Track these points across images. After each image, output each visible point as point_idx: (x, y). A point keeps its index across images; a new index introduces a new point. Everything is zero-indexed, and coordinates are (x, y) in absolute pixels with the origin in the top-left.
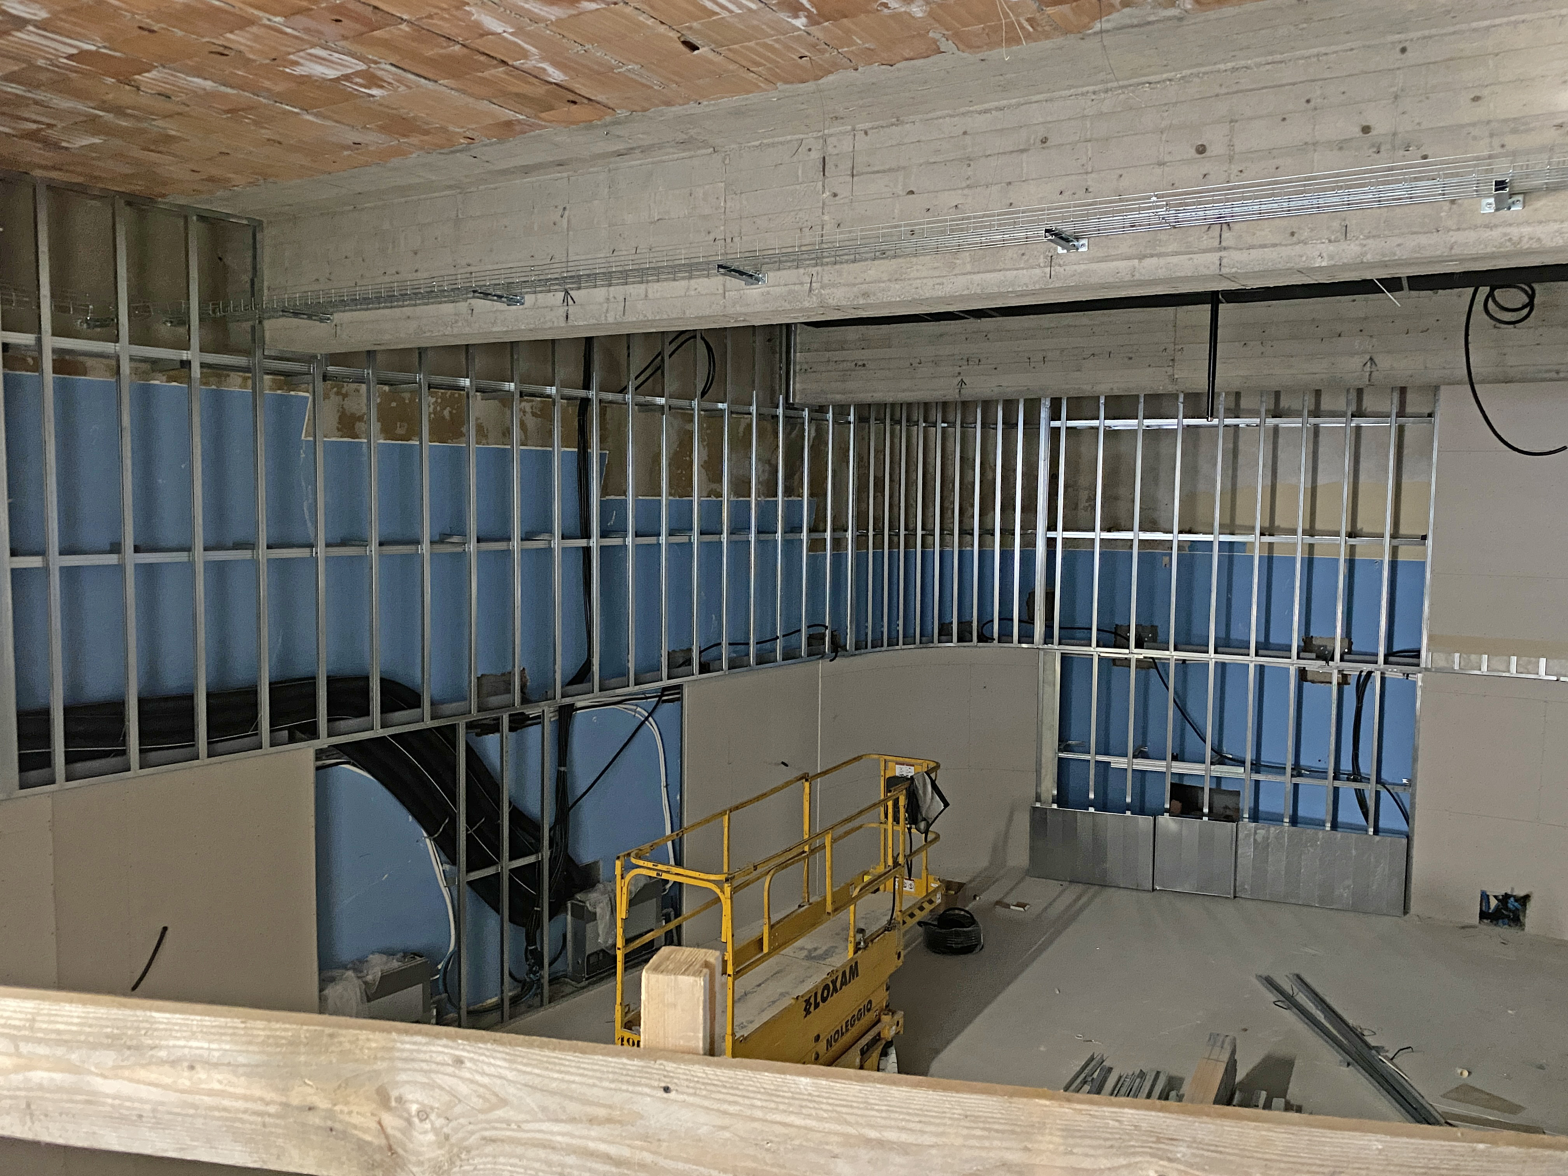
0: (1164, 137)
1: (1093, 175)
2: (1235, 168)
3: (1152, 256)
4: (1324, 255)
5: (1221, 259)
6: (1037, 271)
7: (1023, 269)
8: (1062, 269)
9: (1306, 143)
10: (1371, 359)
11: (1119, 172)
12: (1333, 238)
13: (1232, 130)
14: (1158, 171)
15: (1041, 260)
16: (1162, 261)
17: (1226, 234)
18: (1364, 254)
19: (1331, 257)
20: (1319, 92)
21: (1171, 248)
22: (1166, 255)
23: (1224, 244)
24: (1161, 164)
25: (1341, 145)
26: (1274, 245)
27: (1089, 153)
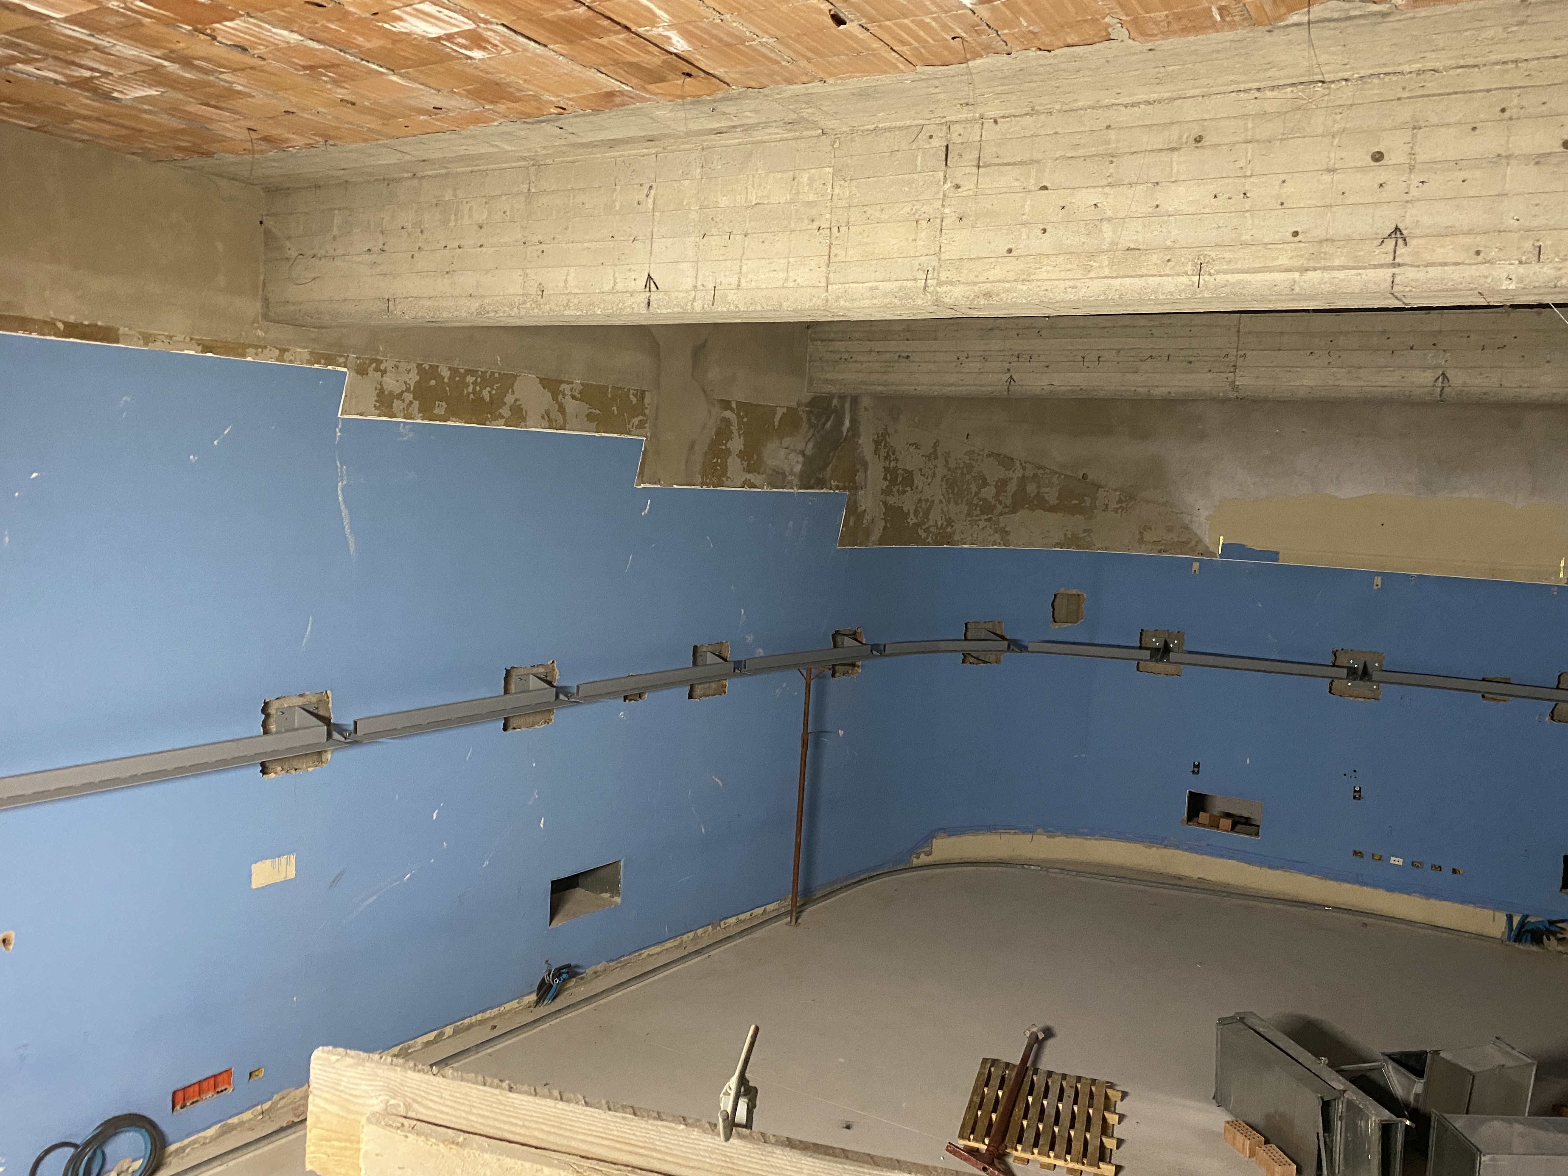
0: (1336, 142)
1: (1252, 180)
2: (1415, 179)
4: (1513, 277)
5: (1394, 276)
6: (1184, 279)
8: (1212, 279)
9: (1499, 155)
10: (1443, 374)
11: (1282, 177)
12: (1524, 258)
13: (1414, 136)
14: (1327, 177)
15: (1189, 268)
16: (1327, 275)
17: (1401, 250)
18: (1560, 278)
19: (1521, 280)
20: (1515, 102)
21: (1337, 263)
22: (1333, 268)
23: (1397, 260)
24: (1331, 170)
25: (1540, 159)
26: (1457, 264)
27: (1249, 154)
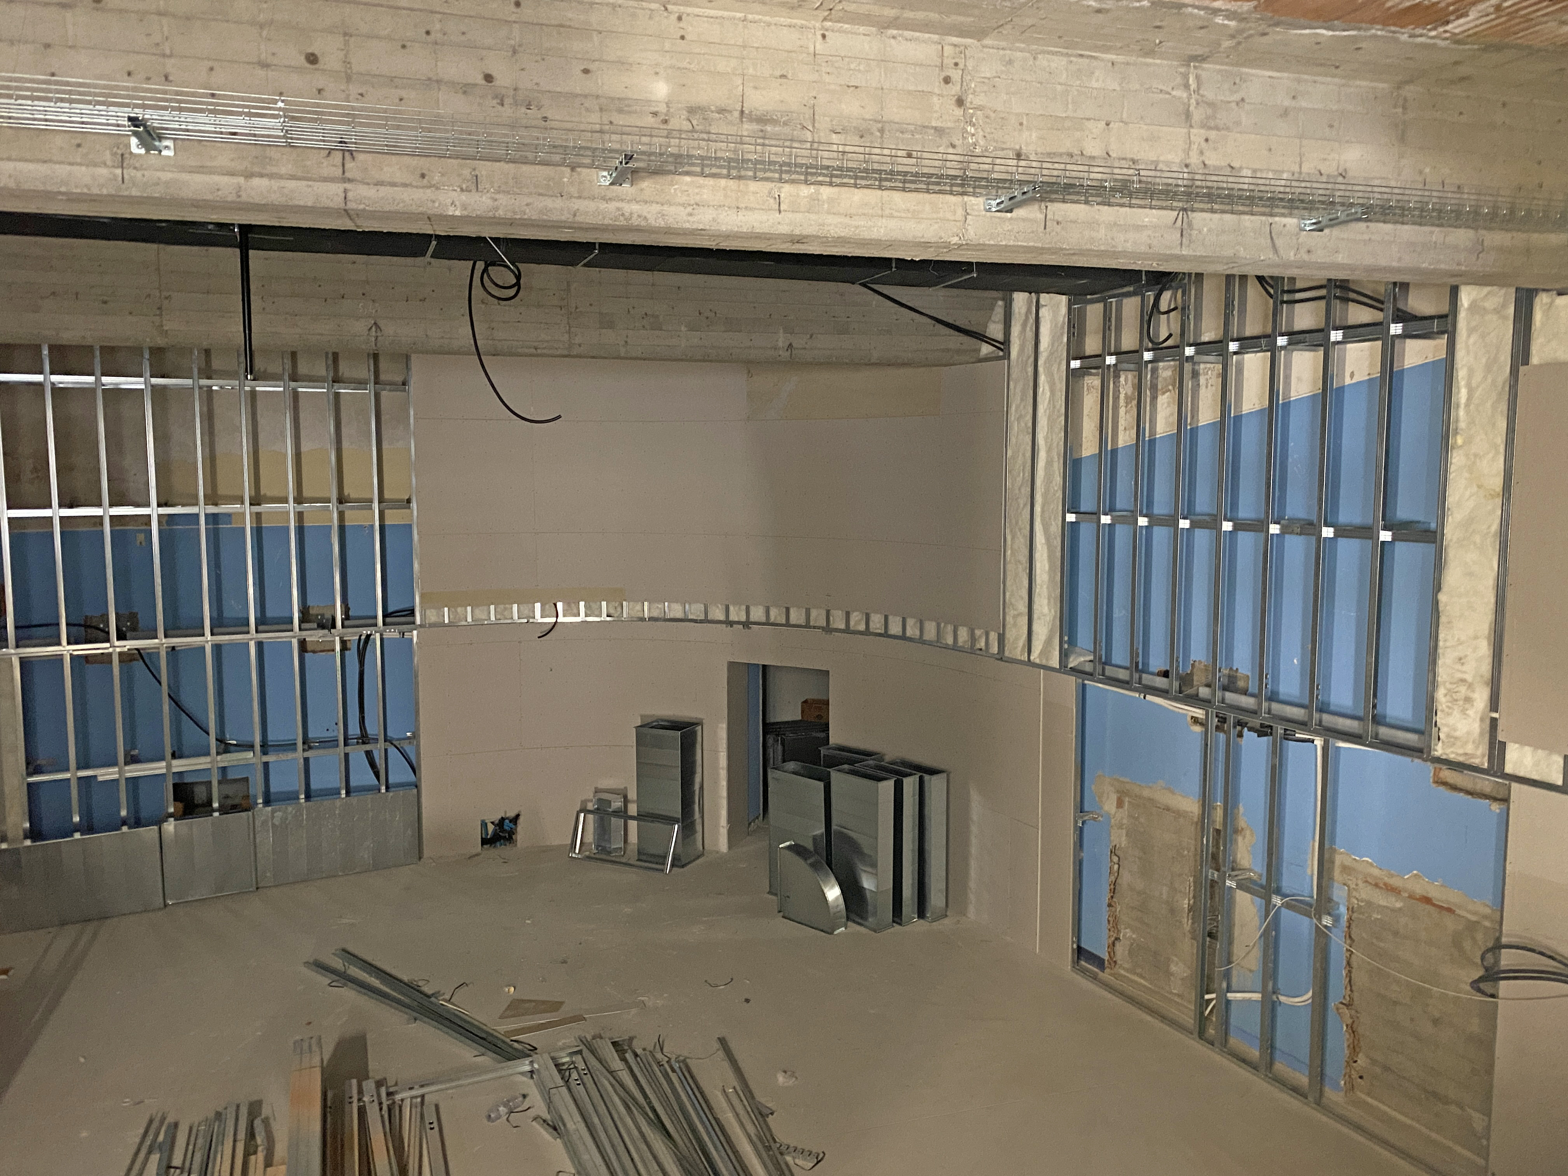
0: (265, 33)
1: (173, 61)
2: (354, 89)
3: (262, 176)
4: (457, 203)
5: (345, 191)
6: (103, 171)
7: (80, 164)
8: (139, 174)
9: (429, 79)
11: (211, 64)
12: (464, 186)
13: (346, 43)
14: (261, 73)
15: (108, 156)
16: (275, 184)
17: (349, 165)
18: (497, 209)
19: (464, 207)
20: (438, 26)
21: (283, 171)
22: (280, 177)
23: (347, 175)
24: (265, 65)
25: (466, 89)
26: (405, 185)
27: (165, 29)
